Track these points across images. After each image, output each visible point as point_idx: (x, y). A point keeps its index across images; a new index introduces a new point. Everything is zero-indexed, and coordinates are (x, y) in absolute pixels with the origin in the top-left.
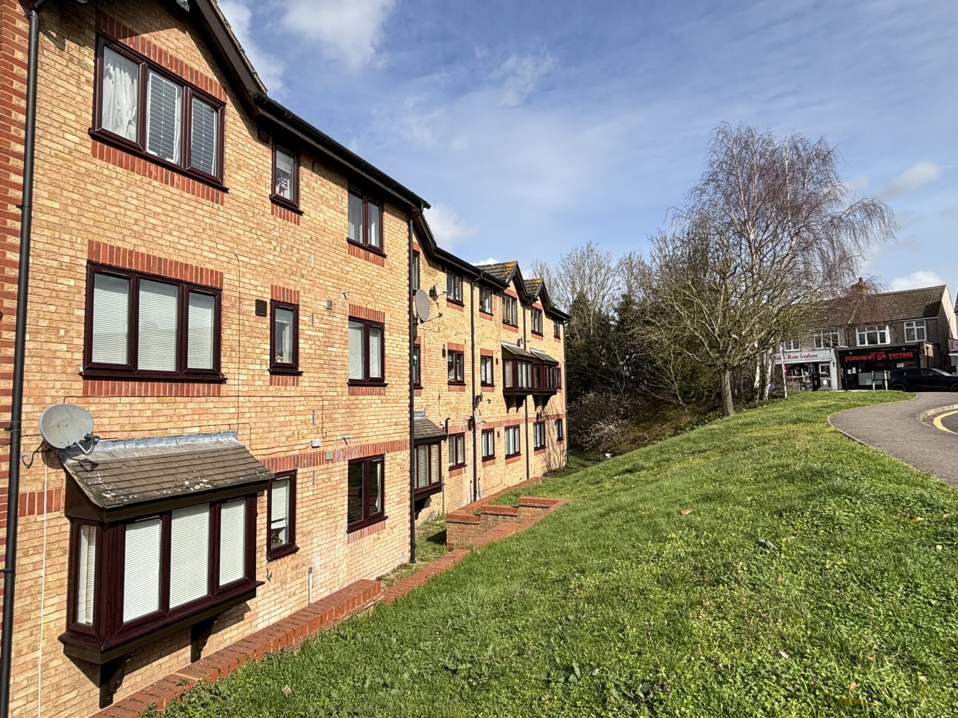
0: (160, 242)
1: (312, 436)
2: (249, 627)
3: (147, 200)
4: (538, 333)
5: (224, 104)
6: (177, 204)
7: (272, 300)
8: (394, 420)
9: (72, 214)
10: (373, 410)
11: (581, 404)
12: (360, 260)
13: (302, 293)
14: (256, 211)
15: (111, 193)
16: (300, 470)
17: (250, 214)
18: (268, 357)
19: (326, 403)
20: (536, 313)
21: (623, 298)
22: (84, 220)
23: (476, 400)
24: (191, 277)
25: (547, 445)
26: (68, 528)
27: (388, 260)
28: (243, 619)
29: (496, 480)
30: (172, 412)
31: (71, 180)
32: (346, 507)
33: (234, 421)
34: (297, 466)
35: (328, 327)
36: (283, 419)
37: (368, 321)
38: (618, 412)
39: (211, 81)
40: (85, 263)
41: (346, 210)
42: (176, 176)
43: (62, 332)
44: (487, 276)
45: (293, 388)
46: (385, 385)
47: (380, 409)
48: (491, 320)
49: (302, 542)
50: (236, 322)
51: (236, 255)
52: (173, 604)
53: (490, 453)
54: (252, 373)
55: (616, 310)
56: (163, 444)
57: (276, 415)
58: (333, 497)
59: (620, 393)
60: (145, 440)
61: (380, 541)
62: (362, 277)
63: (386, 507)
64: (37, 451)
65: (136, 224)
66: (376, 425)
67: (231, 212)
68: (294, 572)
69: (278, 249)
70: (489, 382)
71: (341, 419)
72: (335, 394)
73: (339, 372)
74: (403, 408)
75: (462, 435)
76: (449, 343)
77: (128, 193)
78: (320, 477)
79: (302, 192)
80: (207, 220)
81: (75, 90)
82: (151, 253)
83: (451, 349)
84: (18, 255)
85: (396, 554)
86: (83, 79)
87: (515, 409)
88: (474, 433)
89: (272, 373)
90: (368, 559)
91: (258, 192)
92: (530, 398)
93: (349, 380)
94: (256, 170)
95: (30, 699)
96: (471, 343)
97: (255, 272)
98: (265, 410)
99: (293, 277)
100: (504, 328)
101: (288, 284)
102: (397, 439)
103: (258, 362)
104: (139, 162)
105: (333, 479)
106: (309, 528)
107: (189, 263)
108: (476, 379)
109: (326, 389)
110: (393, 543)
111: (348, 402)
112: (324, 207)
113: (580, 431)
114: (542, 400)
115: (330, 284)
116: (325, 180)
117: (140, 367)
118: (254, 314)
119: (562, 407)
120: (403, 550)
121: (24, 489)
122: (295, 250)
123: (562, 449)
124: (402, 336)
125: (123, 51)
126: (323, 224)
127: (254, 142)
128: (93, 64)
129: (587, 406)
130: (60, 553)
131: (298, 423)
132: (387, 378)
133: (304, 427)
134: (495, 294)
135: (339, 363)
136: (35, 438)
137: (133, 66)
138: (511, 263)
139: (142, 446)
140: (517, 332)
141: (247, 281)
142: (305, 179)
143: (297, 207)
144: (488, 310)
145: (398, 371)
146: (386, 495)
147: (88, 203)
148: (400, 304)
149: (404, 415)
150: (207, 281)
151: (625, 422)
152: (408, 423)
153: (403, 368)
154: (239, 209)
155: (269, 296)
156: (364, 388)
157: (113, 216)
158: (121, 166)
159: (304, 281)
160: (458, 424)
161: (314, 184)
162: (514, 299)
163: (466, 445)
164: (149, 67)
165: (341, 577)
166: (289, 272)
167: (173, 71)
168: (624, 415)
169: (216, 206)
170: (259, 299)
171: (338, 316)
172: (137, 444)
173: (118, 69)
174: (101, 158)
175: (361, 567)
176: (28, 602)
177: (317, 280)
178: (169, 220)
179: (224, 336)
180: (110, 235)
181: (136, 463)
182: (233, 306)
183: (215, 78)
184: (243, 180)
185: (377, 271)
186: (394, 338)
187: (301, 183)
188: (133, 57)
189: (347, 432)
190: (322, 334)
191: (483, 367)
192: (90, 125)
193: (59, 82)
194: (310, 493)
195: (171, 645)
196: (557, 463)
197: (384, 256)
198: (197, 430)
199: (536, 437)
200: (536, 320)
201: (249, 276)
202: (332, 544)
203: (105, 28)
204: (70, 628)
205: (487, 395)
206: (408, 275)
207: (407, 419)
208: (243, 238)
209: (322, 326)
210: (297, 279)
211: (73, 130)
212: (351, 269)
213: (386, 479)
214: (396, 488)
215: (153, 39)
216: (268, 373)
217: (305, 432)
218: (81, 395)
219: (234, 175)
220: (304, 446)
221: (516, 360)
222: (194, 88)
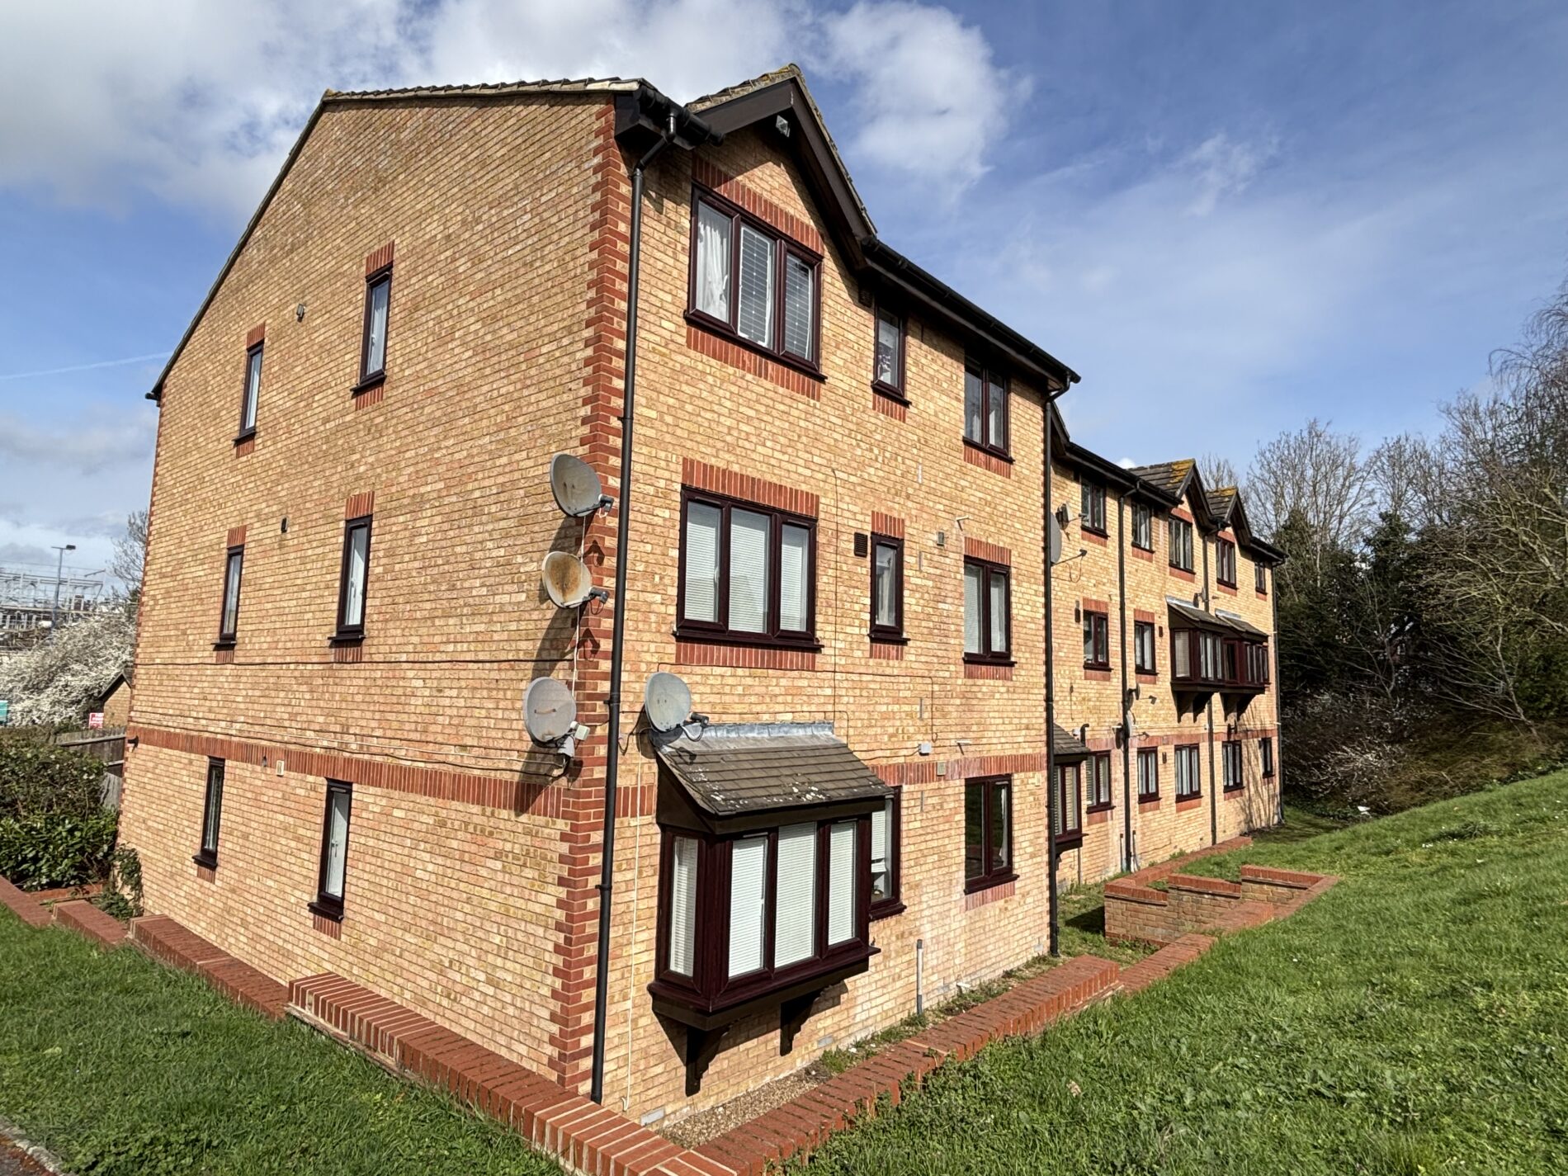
0: (754, 456)
1: (920, 737)
2: (845, 1016)
3: (741, 401)
4: (1228, 583)
5: (820, 258)
6: (771, 403)
7: (873, 533)
8: (1025, 721)
9: (668, 425)
10: (996, 702)
11: (1304, 713)
12: (979, 469)
13: (907, 523)
14: (856, 406)
15: (704, 394)
16: (905, 788)
17: (849, 411)
18: (867, 617)
19: (936, 688)
20: (1225, 547)
21: (1384, 520)
22: (679, 432)
23: (1128, 696)
24: (785, 505)
25: (1245, 783)
26: (658, 839)
27: (1016, 467)
28: (839, 1004)
29: (1160, 838)
30: (763, 690)
31: (668, 380)
32: (963, 852)
33: (830, 708)
34: (901, 780)
35: (938, 572)
36: (884, 708)
37: (989, 562)
38: (1380, 730)
39: (807, 227)
40: (678, 487)
41: (962, 394)
42: (771, 365)
43: (657, 578)
44: (1146, 486)
45: (896, 663)
46: (1012, 664)
47: (1006, 702)
48: (1150, 560)
49: (908, 898)
50: (833, 565)
51: (833, 471)
52: (779, 963)
53: (1152, 789)
54: (850, 639)
55: (1368, 542)
56: (754, 734)
57: (876, 703)
58: (946, 834)
59: (1385, 696)
60: (736, 727)
61: (1008, 914)
62: (981, 495)
63: (1016, 859)
64: (631, 734)
65: (729, 434)
66: (1001, 728)
67: (828, 409)
68: (899, 943)
69: (880, 459)
70: (1148, 666)
71: (955, 714)
72: (947, 674)
73: (952, 641)
74: (1037, 703)
75: (1106, 755)
76: (1085, 600)
77: (721, 393)
78: (930, 801)
79: (909, 374)
80: (802, 423)
81: (671, 262)
82: (744, 473)
83: (1089, 609)
84: (619, 480)
85: (1030, 939)
86: (679, 247)
87: (1191, 715)
88: (1126, 752)
89: (873, 640)
90: (993, 940)
91: (859, 378)
92: (1216, 698)
93: (966, 654)
94: (856, 346)
95: (621, 1064)
96: (1118, 599)
97: (854, 494)
98: (865, 693)
99: (897, 499)
100: (1171, 574)
101: (891, 509)
102: (1029, 751)
103: (857, 622)
104: (733, 349)
105: (945, 806)
106: (918, 877)
107: (783, 484)
108: (1128, 662)
109: (937, 667)
110: (1027, 920)
111: (963, 688)
112: (936, 394)
113: (1304, 763)
114: (1237, 702)
115: (941, 507)
116: (936, 353)
117: (731, 627)
118: (852, 554)
119: (1271, 716)
120: (1040, 934)
121: (621, 782)
122: (900, 459)
123: (1271, 793)
124: (1035, 587)
125: (717, 203)
126: (933, 419)
127: (854, 308)
128: (688, 225)
129: (1317, 719)
130: (651, 872)
131: (903, 715)
132: (1014, 653)
133: (910, 722)
134: (1156, 516)
135: (953, 627)
136: (630, 715)
137: (725, 220)
138: (1182, 463)
139: (733, 735)
140: (1192, 581)
141: (845, 507)
142: (912, 355)
143: (902, 396)
144: (1144, 543)
145: (1030, 644)
146: (1016, 840)
147: (682, 408)
148: (1031, 535)
149: (1037, 714)
150: (802, 509)
151: (1399, 749)
152: (1044, 727)
153: (1035, 638)
154: (836, 405)
155: (869, 528)
156: (984, 668)
157: (706, 424)
158: (714, 357)
159: (910, 504)
160: (1101, 736)
161: (923, 361)
162: (1188, 525)
163: (1113, 772)
164: (742, 220)
165: (957, 961)
166: (893, 491)
167: (768, 220)
168: (1393, 735)
169: (812, 402)
170: (859, 531)
171: (952, 555)
172: (728, 732)
173: (708, 228)
174: (695, 349)
175: (983, 951)
176: (620, 933)
177: (926, 502)
178: (763, 425)
179: (820, 585)
180: (704, 450)
181: (733, 758)
182: (829, 544)
183: (812, 223)
184: (841, 363)
185: (1001, 484)
186: (1023, 590)
187: (909, 360)
188: (727, 209)
189: (963, 735)
190: (930, 583)
191: (1138, 642)
192: (685, 307)
193: (658, 255)
194: (918, 824)
195: (759, 1024)
196: (1263, 817)
197: (1011, 461)
198: (788, 717)
199: (1226, 767)
200: (1225, 560)
201: (847, 499)
202: (947, 907)
203: (701, 177)
204: (661, 976)
205: (1146, 690)
206: (1042, 489)
207: (1042, 721)
208: (841, 445)
209: (932, 571)
210: (902, 501)
211: (669, 315)
212: (968, 484)
213: (1015, 815)
214: (1028, 831)
215: (747, 182)
216: (867, 640)
217: (911, 730)
218: (674, 661)
219: (833, 358)
220: (910, 752)
221: (1196, 629)
222: (789, 240)
